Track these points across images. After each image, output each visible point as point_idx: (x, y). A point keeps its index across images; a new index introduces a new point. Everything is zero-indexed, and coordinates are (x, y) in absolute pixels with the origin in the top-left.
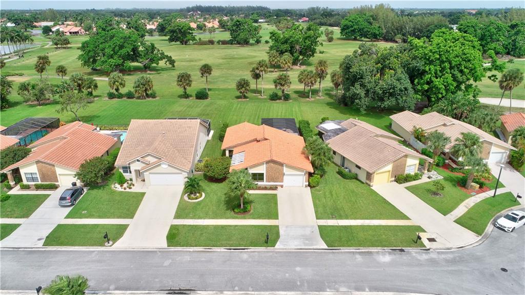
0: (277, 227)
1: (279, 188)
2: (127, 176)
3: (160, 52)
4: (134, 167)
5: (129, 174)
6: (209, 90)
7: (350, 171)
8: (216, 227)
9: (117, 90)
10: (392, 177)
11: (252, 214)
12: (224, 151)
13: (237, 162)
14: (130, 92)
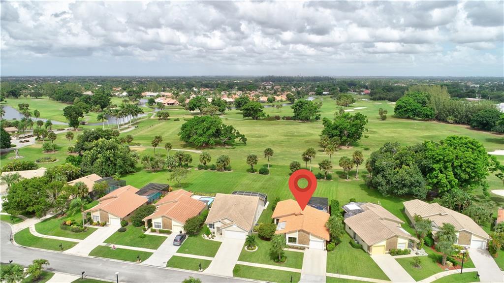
0: (300, 274)
1: (306, 249)
2: (211, 230)
3: (236, 131)
4: (216, 225)
5: (212, 229)
6: (270, 166)
7: (358, 243)
8: (262, 269)
9: (205, 164)
10: (386, 250)
11: (286, 264)
12: (274, 219)
13: (280, 229)
14: (213, 165)
